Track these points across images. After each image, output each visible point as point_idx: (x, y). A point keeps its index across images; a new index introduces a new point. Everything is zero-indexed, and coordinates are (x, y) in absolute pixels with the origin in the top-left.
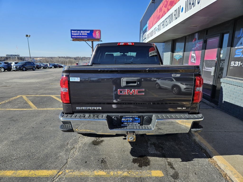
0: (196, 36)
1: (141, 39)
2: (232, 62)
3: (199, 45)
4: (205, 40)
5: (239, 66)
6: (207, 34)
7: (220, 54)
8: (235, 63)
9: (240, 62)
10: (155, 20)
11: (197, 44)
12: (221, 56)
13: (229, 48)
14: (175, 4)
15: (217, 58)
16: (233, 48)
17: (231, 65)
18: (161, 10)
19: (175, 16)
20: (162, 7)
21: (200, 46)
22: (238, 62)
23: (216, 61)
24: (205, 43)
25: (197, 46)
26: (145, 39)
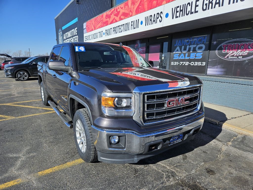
0: (138, 42)
1: (60, 38)
2: (172, 62)
3: (141, 50)
4: (148, 46)
5: (177, 65)
6: (148, 42)
7: (162, 57)
8: (174, 63)
9: (178, 62)
10: (100, 25)
11: (140, 49)
12: (163, 58)
13: (169, 53)
14: (131, 16)
15: (160, 60)
16: (172, 53)
17: (172, 64)
18: (108, 16)
19: (132, 26)
20: (111, 14)
21: (143, 51)
22: (176, 62)
23: (160, 62)
24: (148, 48)
25: (140, 50)
26: (66, 39)
